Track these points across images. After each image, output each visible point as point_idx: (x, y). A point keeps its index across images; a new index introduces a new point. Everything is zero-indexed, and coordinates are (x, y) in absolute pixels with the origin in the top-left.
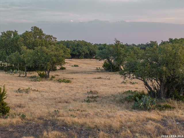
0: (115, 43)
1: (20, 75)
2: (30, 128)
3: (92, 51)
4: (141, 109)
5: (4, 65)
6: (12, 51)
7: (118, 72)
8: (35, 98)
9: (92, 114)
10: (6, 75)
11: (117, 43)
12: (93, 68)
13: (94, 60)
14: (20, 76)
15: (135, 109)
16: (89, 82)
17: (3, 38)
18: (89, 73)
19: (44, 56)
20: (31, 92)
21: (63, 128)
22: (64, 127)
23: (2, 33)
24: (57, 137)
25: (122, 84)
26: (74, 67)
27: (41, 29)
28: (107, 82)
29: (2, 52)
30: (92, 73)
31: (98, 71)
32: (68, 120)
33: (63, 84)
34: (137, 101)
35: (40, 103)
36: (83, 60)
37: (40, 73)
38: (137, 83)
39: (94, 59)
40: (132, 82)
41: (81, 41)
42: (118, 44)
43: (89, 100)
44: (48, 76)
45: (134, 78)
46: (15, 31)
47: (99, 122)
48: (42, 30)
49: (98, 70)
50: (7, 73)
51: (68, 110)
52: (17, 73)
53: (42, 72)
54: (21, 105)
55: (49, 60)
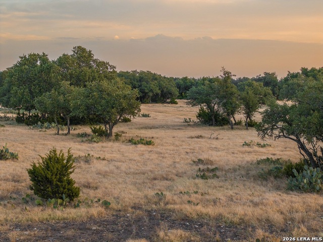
0: (222, 75)
1: (58, 132)
2: (126, 224)
3: (165, 90)
4: (305, 191)
5: (23, 114)
6: (40, 90)
7: (226, 127)
8: (106, 172)
9: (224, 200)
10: (33, 132)
11: (227, 75)
12: (177, 120)
13: (169, 105)
14: (58, 134)
15: (292, 190)
16: (184, 143)
17: (23, 67)
18: (175, 128)
19: (105, 99)
20: (95, 161)
21: (184, 225)
22: (186, 222)
23: (21, 58)
24: (184, 241)
25: (245, 146)
26: (143, 118)
27: (90, 51)
28: (215, 143)
29: (22, 91)
30: (181, 128)
31: (188, 125)
32: (188, 209)
33: (141, 148)
34: (295, 177)
35: (121, 180)
36: (150, 105)
37: (95, 128)
38: (271, 146)
39: (169, 103)
40: (260, 144)
41: (145, 72)
42: (228, 77)
43: (204, 174)
44: (111, 134)
45: (279, 136)
46: (43, 54)
47: (243, 213)
48: (92, 52)
49: (187, 122)
50: (32, 127)
51: (178, 192)
52: (50, 128)
53: (98, 127)
54: (89, 183)
55: (114, 106)
